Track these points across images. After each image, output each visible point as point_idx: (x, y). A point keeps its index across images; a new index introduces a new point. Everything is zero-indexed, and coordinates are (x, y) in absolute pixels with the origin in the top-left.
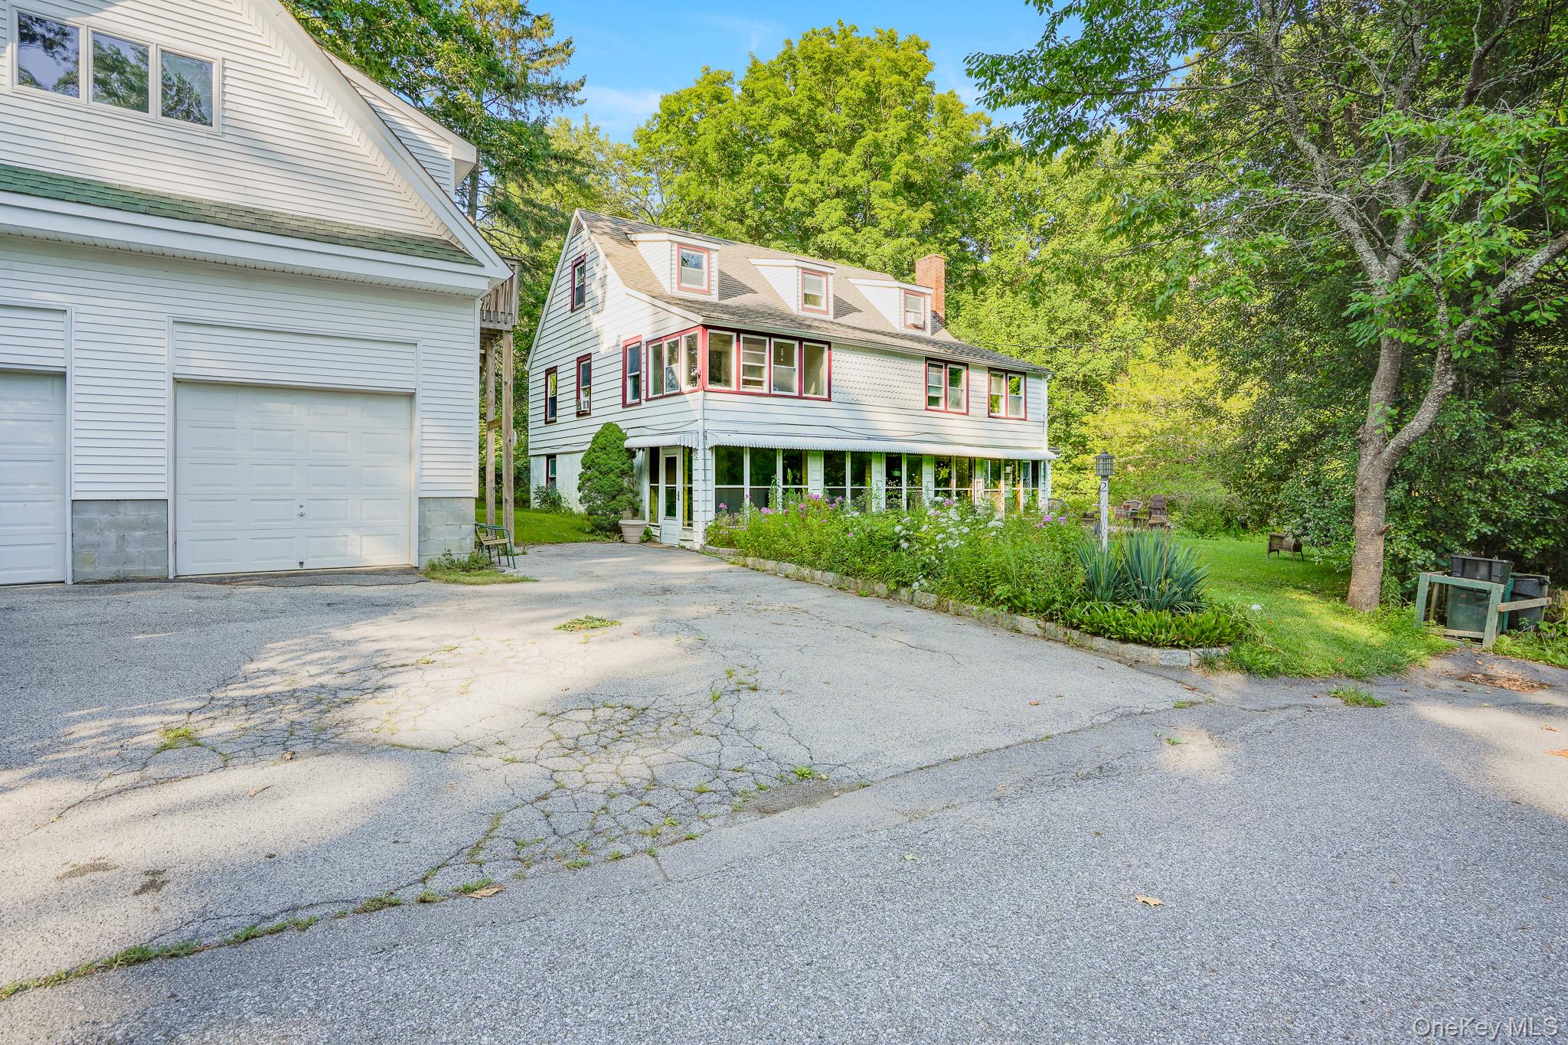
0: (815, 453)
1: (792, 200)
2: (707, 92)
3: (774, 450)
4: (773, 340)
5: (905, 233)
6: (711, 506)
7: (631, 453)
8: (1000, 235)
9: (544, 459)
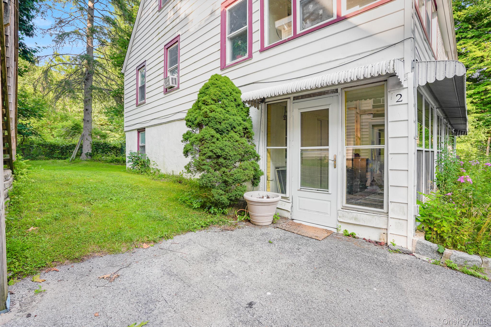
9: (136, 132)
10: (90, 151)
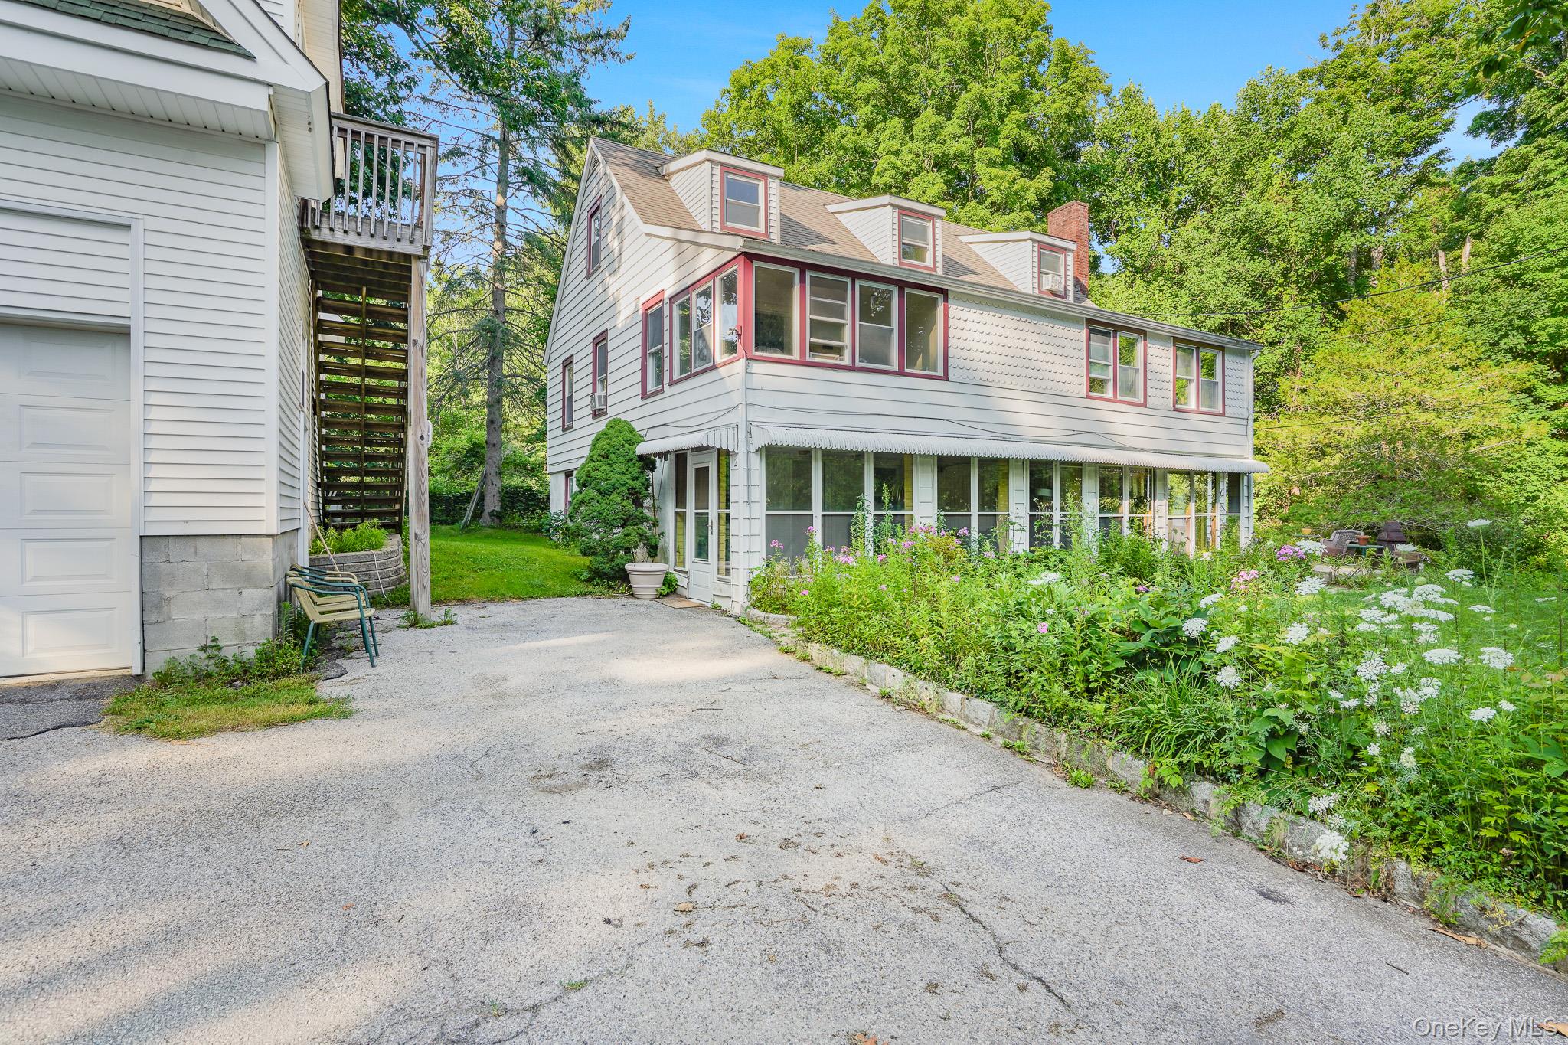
0: (924, 458)
1: (882, 174)
2: (782, 57)
3: (860, 455)
4: (858, 283)
5: (1017, 206)
6: (759, 545)
7: (647, 463)
8: (1130, 211)
9: (562, 477)
10: (498, 508)
